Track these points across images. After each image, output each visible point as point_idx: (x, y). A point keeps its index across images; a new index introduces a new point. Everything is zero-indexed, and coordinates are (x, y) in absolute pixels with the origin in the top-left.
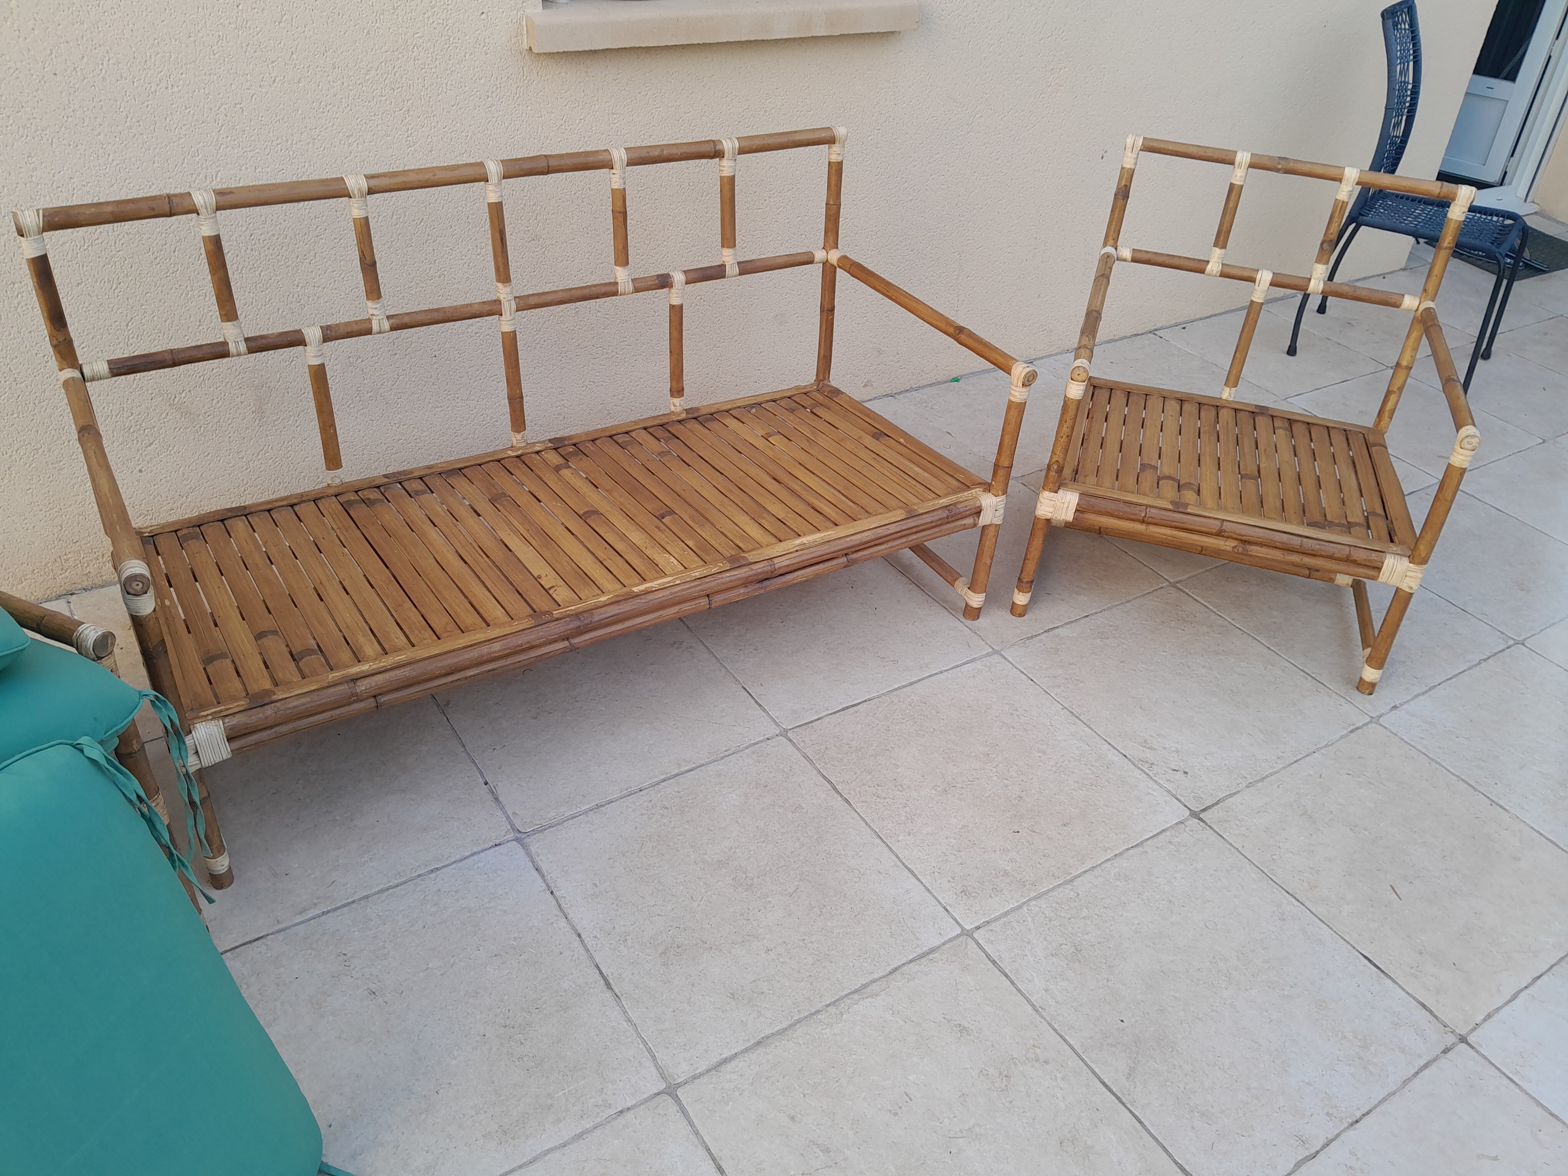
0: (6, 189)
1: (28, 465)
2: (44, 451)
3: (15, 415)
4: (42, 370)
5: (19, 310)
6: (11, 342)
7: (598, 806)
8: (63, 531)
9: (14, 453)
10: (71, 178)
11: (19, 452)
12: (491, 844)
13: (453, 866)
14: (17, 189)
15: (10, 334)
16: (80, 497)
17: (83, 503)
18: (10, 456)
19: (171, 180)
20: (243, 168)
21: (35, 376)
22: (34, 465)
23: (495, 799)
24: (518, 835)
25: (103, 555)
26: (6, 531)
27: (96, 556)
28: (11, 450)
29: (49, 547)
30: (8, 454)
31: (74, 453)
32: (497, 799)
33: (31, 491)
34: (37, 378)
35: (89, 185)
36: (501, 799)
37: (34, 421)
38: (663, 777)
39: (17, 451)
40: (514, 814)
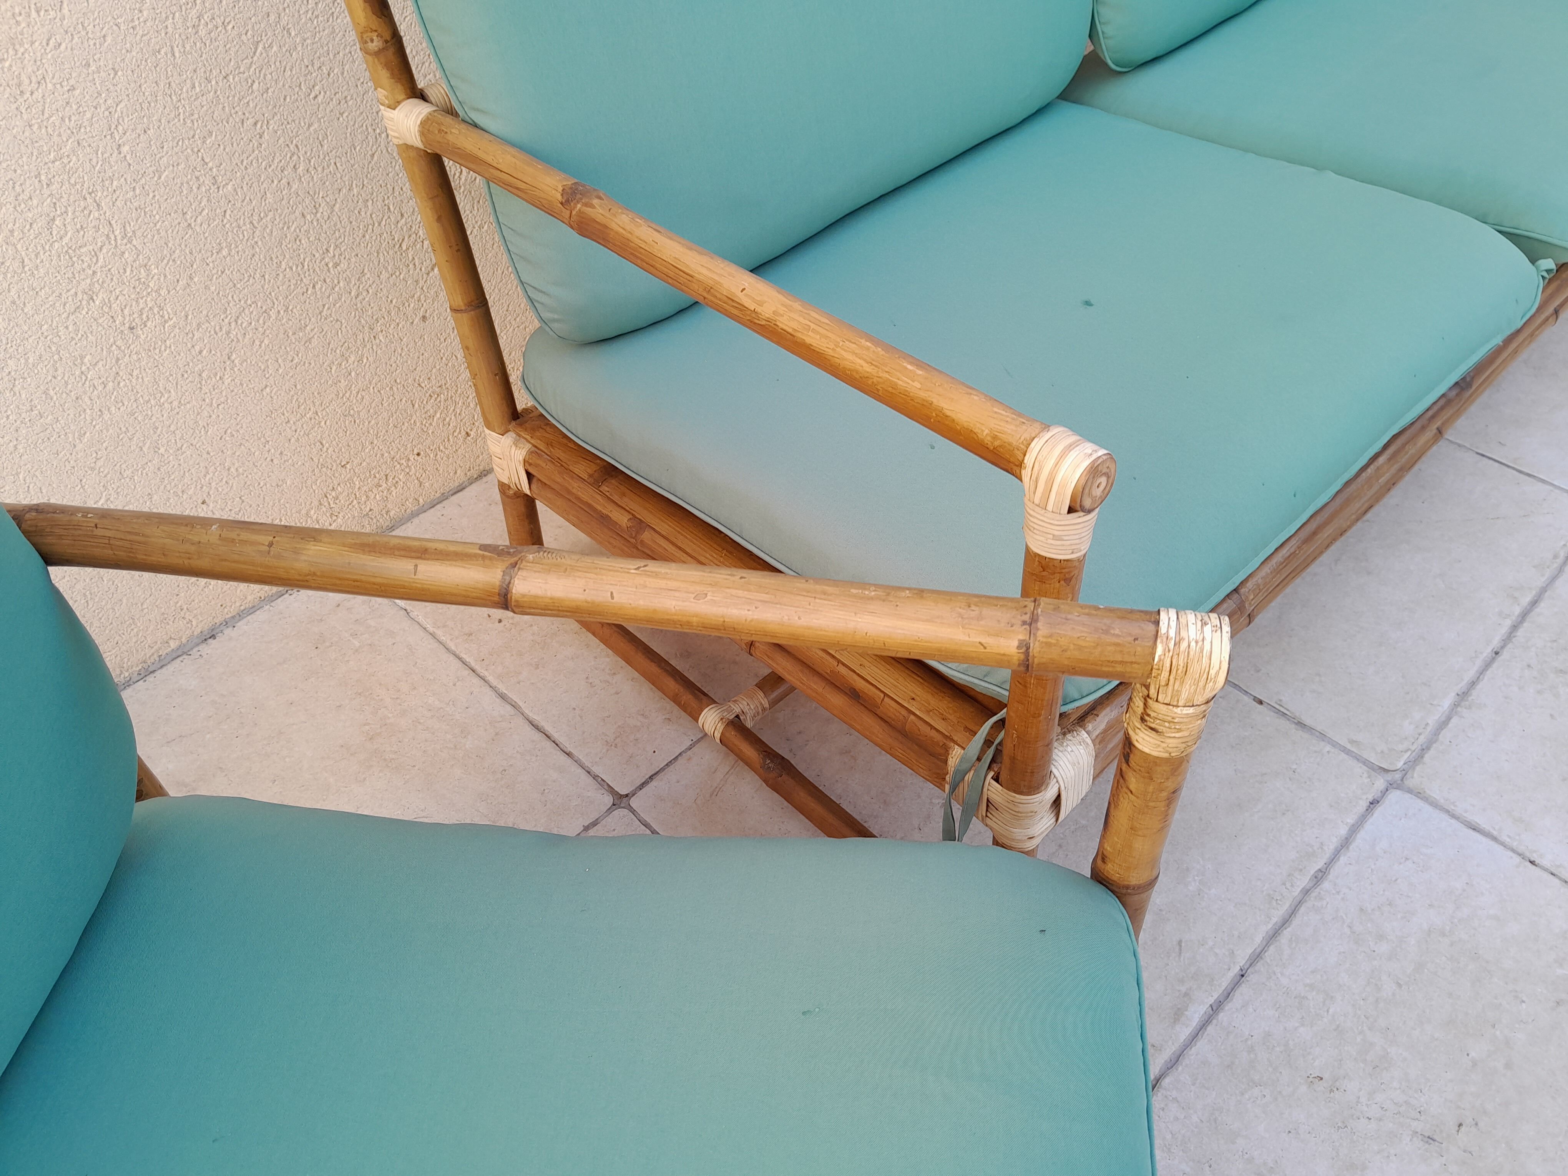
1: (257, 343)
2: (279, 312)
3: (225, 252)
4: (257, 152)
5: (202, 32)
6: (197, 103)
7: (1463, 696)
8: (325, 449)
9: (233, 324)
11: (239, 322)
12: (1363, 804)
13: (1343, 859)
15: (194, 87)
16: (343, 384)
17: (347, 395)
18: (228, 333)
21: (246, 168)
22: (266, 342)
23: (1296, 724)
24: (1389, 777)
25: (386, 476)
26: (241, 470)
27: (376, 480)
28: (226, 321)
29: (309, 483)
30: (224, 329)
31: (324, 306)
32: (1301, 724)
33: (268, 389)
34: (250, 171)
36: (1308, 721)
37: (257, 257)
38: (1508, 623)
39: (236, 321)
40: (1352, 742)
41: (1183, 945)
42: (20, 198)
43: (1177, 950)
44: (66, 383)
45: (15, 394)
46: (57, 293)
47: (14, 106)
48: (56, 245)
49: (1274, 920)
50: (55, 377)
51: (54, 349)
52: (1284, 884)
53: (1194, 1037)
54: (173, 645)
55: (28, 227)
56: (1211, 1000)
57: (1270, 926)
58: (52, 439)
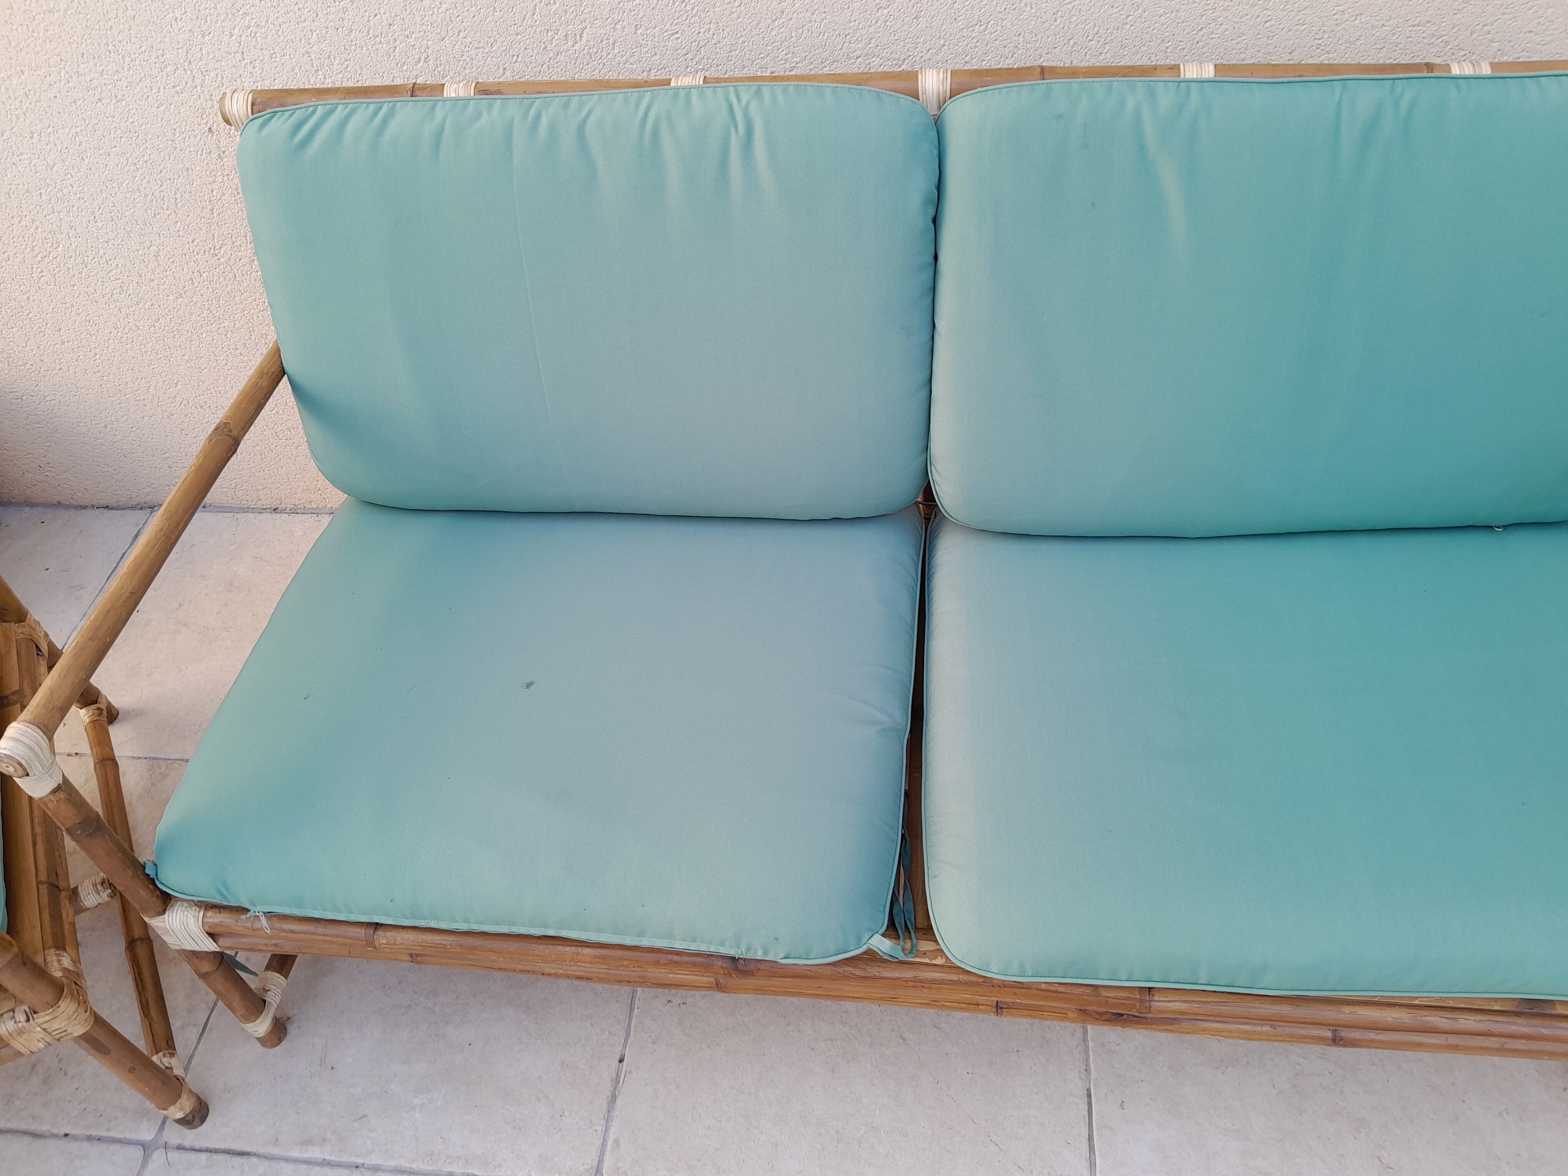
0: (314, 33)
10: (390, 25)
14: (328, 35)
19: (519, 37)
20: (618, 26)
23: (613, 1096)
32: (613, 1099)
35: (414, 36)
36: (619, 1102)
40: (617, 1142)
41: (364, 1119)
42: (235, 244)
43: (357, 1118)
44: (257, 345)
45: (227, 338)
46: (253, 298)
47: (233, 199)
48: (254, 274)
49: (414, 1166)
50: (250, 339)
51: (250, 324)
52: (448, 1157)
53: (295, 1161)
54: (314, 506)
55: (238, 259)
56: (327, 1157)
57: (407, 1165)
58: (247, 369)
